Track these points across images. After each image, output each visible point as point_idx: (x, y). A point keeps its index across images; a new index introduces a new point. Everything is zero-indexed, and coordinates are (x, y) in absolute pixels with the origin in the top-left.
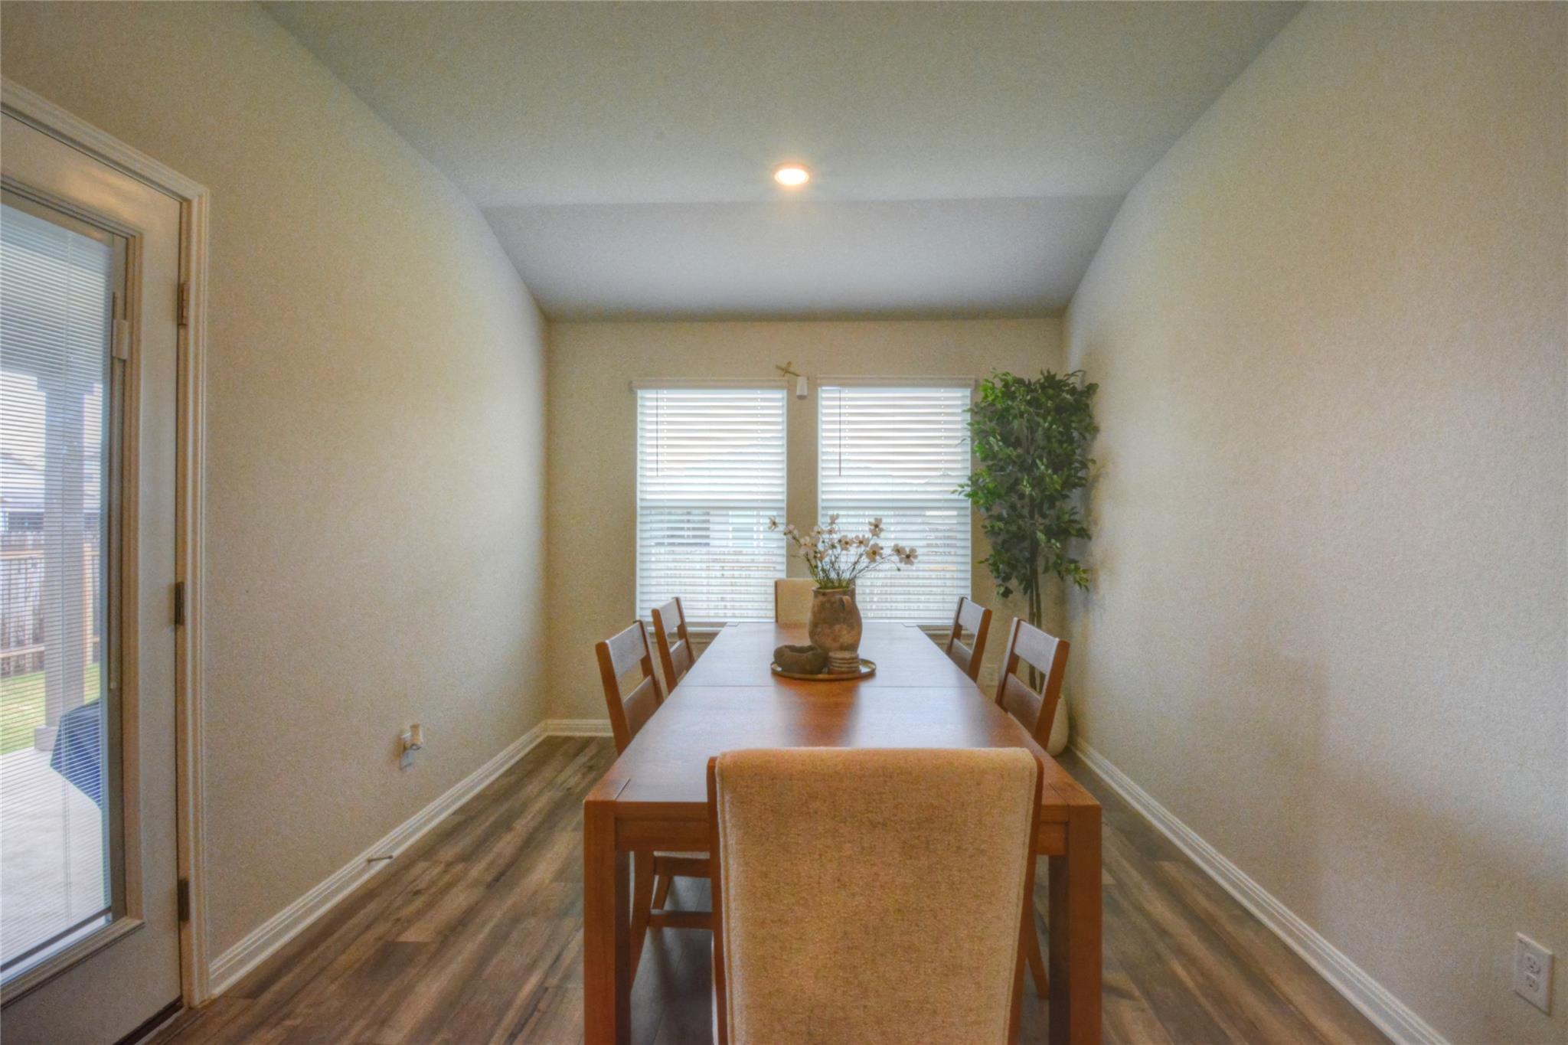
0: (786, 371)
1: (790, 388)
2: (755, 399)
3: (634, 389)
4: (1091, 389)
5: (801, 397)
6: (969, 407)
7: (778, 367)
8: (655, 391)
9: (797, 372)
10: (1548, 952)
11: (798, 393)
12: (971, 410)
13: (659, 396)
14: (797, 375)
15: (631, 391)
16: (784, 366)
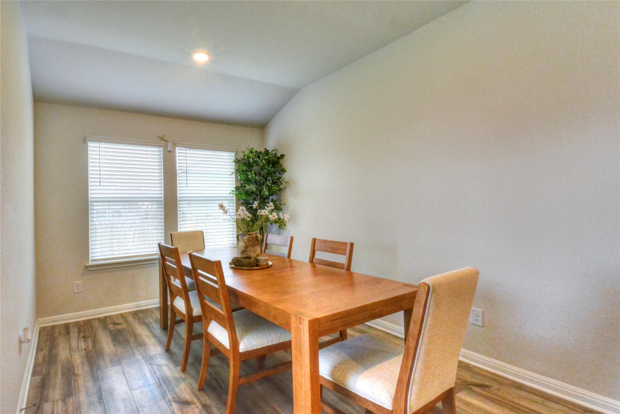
0: (162, 139)
1: (165, 147)
2: (148, 151)
3: (87, 142)
4: (282, 156)
5: (170, 151)
6: (234, 160)
7: (159, 137)
8: (98, 143)
9: (168, 140)
10: (482, 310)
11: (168, 150)
12: (235, 161)
13: (100, 146)
14: (168, 142)
15: (85, 141)
16: (161, 136)
